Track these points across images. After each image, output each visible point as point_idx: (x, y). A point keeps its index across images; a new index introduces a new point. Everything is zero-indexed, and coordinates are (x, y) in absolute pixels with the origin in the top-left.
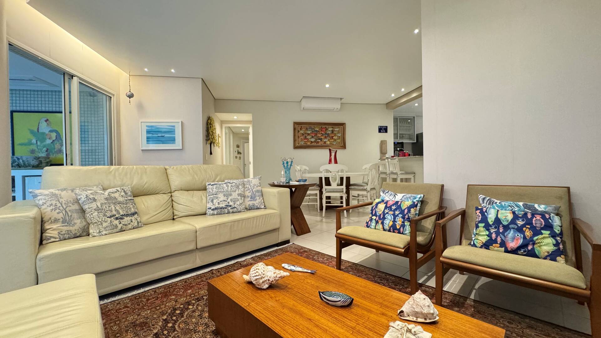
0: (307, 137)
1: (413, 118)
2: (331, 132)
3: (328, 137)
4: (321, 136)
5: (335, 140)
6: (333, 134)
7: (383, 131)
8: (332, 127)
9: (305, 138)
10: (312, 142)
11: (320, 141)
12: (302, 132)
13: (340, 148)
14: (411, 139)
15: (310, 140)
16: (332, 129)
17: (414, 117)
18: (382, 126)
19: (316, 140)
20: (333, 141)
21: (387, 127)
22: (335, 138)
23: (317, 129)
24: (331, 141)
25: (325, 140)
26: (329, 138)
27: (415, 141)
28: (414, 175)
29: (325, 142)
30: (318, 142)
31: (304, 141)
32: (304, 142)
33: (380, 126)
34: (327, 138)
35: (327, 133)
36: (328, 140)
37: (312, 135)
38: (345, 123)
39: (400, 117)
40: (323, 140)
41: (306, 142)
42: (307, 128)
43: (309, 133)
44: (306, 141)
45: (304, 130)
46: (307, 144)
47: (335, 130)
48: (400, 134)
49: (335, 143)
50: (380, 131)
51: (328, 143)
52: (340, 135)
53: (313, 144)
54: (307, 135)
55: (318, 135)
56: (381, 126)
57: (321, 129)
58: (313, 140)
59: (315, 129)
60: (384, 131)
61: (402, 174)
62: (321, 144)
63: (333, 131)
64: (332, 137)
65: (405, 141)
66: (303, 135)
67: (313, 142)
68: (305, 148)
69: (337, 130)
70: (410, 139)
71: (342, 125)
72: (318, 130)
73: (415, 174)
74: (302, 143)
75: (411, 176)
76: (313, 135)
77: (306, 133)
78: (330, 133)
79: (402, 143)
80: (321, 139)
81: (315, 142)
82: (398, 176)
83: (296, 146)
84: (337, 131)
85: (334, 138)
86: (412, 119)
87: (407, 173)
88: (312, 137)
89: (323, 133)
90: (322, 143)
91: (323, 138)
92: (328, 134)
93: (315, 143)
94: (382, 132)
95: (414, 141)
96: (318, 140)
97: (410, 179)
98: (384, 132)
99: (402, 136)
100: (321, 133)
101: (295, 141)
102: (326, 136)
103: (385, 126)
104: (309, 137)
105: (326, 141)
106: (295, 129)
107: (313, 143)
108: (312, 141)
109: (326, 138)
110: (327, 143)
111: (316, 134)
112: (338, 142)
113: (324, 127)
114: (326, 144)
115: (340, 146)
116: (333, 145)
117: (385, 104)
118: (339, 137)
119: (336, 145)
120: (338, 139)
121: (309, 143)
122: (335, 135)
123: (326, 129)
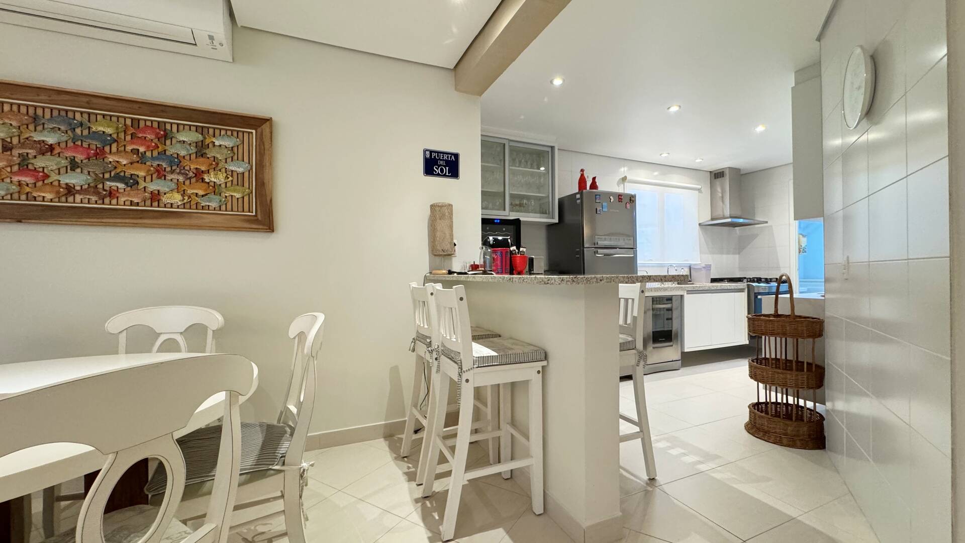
0: (39, 163)
1: (549, 150)
2: (193, 150)
3: (172, 172)
5: (215, 189)
6: (201, 160)
7: (442, 171)
8: (201, 130)
9: (24, 165)
10: (70, 190)
11: (121, 186)
13: (245, 225)
14: (546, 213)
15: (54, 177)
16: (196, 137)
17: (552, 148)
18: (438, 152)
20: (201, 193)
21: (456, 156)
24: (190, 191)
25: (153, 187)
26: (181, 179)
27: (556, 220)
28: (544, 363)
29: (155, 197)
31: (16, 179)
32: (14, 188)
33: (431, 152)
34: (169, 177)
35: (171, 151)
36: (173, 186)
37: (69, 154)
38: (268, 120)
39: (512, 144)
40: (142, 184)
41: (27, 190)
42: (35, 118)
43: (51, 141)
45: (14, 123)
46: (35, 199)
47: (217, 143)
48: (512, 196)
49: (213, 205)
50: (429, 171)
51: (177, 198)
52: (241, 170)
53: (78, 200)
55: (111, 158)
56: (435, 152)
57: (135, 130)
58: (76, 179)
59: (94, 129)
60: (446, 170)
61: (483, 362)
62: (132, 203)
63: (201, 149)
64: (199, 175)
65: (524, 218)
66: (4, 148)
67: (82, 191)
68: (20, 221)
69: (228, 143)
70: (543, 212)
71: (256, 124)
72: (109, 131)
73: (546, 358)
75: (527, 372)
76: (79, 157)
77: (26, 143)
78: (183, 153)
79: (517, 223)
80: (132, 182)
81: (92, 189)
82: (465, 376)
84: (225, 151)
85: (207, 180)
86: (548, 152)
87: (507, 359)
88: (74, 165)
89: (142, 149)
90: (136, 200)
91: (142, 174)
92: (176, 162)
93: (94, 198)
94: (438, 175)
95: (553, 218)
97: (526, 383)
98: (445, 176)
99: (519, 203)
100: (129, 148)
102: (164, 165)
103: (452, 154)
105: (163, 189)
107: (78, 198)
109: (160, 174)
110: (165, 199)
111: (100, 154)
112: (230, 198)
113: (149, 124)
114: (162, 205)
115: (243, 218)
116: (203, 209)
117: (455, 67)
118: (235, 175)
119: (220, 210)
120: (229, 184)
121: (49, 196)
122: (215, 165)
123: (165, 136)
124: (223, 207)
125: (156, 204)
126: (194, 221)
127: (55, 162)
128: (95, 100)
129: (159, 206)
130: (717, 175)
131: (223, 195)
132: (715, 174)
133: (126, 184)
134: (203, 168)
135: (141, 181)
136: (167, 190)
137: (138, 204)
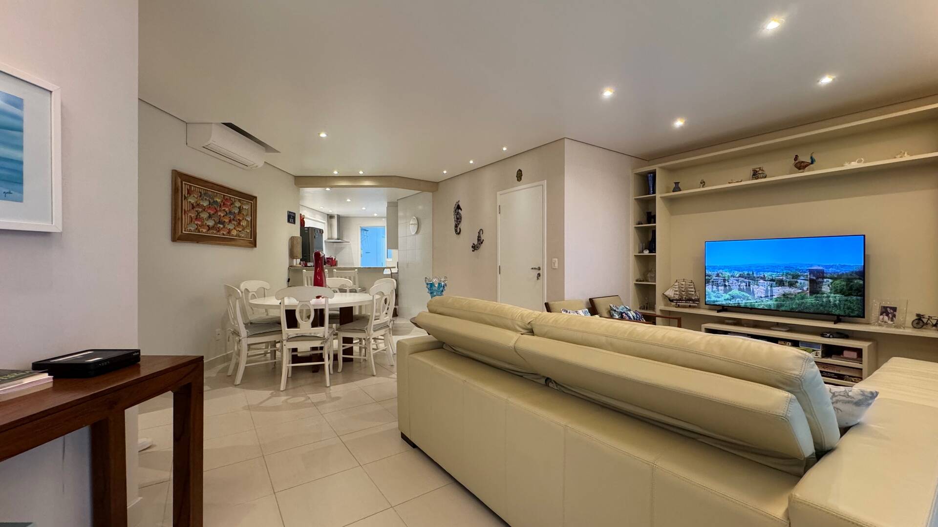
0: (201, 215)
2: (238, 210)
3: (234, 220)
4: (223, 216)
5: (243, 228)
6: (240, 215)
7: (291, 220)
8: (240, 201)
9: (198, 218)
10: (209, 228)
11: (222, 226)
12: (192, 200)
13: (250, 245)
15: (206, 222)
16: (239, 204)
19: (216, 223)
20: (240, 230)
22: (244, 223)
23: (217, 200)
24: (237, 229)
26: (235, 223)
30: (219, 230)
31: (196, 222)
32: (195, 227)
33: (290, 212)
34: (233, 222)
35: (233, 211)
36: (234, 226)
37: (209, 211)
38: (256, 197)
40: (227, 226)
41: (200, 228)
42: (200, 194)
43: (204, 205)
44: (199, 223)
45: (196, 196)
46: (200, 231)
47: (244, 207)
49: (243, 235)
50: (289, 221)
52: (249, 219)
53: (211, 233)
54: (200, 210)
55: (219, 213)
57: (224, 201)
58: (211, 223)
59: (215, 199)
62: (223, 234)
63: (240, 209)
64: (240, 221)
66: (193, 208)
67: (211, 228)
68: (198, 243)
69: (246, 207)
71: (253, 198)
72: (219, 200)
74: (192, 229)
76: (212, 212)
77: (198, 205)
78: (236, 212)
83: (180, 234)
84: (246, 211)
85: (241, 224)
88: (210, 217)
89: (227, 209)
90: (225, 233)
91: (226, 221)
92: (234, 215)
93: (215, 232)
96: (219, 225)
98: (292, 223)
100: (223, 209)
101: (176, 220)
102: (232, 217)
103: (293, 214)
104: (204, 215)
105: (231, 228)
106: (175, 190)
107: (210, 231)
108: (208, 226)
109: (230, 221)
110: (232, 233)
111: (217, 212)
112: (247, 232)
113: (227, 197)
114: (231, 235)
115: (249, 241)
116: (240, 237)
117: (295, 176)
118: (248, 222)
120: (246, 226)
121: (204, 231)
122: (243, 217)
123: (232, 204)
124: (245, 237)
125: (229, 235)
126: (238, 243)
130: (331, 217)
131: (245, 231)
132: (330, 216)
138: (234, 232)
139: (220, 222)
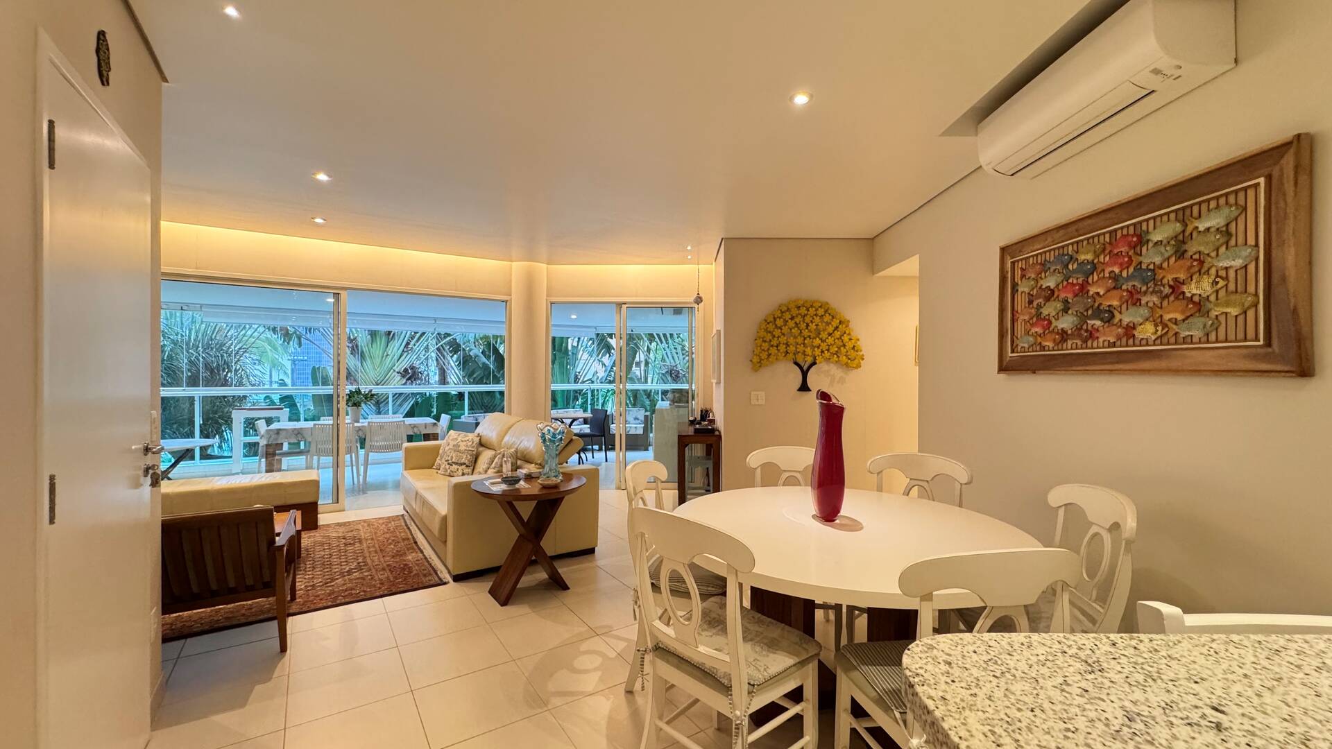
0: (1047, 310)
2: (1170, 250)
5: (1199, 306)
6: (1181, 264)
8: (1182, 213)
10: (1064, 336)
16: (1178, 227)
19: (1083, 318)
20: (1179, 316)
24: (1167, 317)
25: (1126, 319)
26: (1155, 300)
29: (1130, 330)
30: (1092, 335)
32: (1033, 340)
34: (1144, 300)
35: (1146, 261)
36: (1148, 312)
37: (1064, 295)
40: (1118, 316)
41: (1039, 340)
42: (1045, 265)
43: (1052, 285)
46: (1043, 348)
49: (1197, 333)
51: (1151, 330)
52: (1241, 262)
55: (1092, 290)
57: (1112, 246)
58: (1066, 323)
59: (1080, 260)
63: (1180, 245)
64: (1176, 287)
67: (1072, 335)
69: (1219, 219)
71: (1270, 160)
77: (1040, 292)
78: (1159, 259)
80: (1108, 316)
81: (1079, 331)
83: (1008, 359)
84: (1215, 236)
91: (1115, 303)
92: (1151, 276)
102: (1140, 284)
105: (1138, 319)
107: (1070, 343)
108: (1063, 332)
109: (1134, 299)
110: (1139, 334)
111: (1083, 288)
112: (1222, 319)
113: (1125, 232)
114: (1137, 342)
115: (1245, 351)
116: (1184, 343)
118: (1232, 274)
119: (1208, 342)
120: (1222, 293)
121: (1052, 344)
122: (1200, 266)
123: (1141, 240)
124: (1213, 337)
125: (1131, 342)
126: (1174, 364)
127: (1053, 308)
128: (1081, 225)
129: (1134, 345)
131: (1213, 314)
133: (1102, 320)
134: (1182, 276)
135: (1116, 313)
136: (1141, 321)
137: (1114, 345)
138: (1147, 331)
139: (1098, 313)
